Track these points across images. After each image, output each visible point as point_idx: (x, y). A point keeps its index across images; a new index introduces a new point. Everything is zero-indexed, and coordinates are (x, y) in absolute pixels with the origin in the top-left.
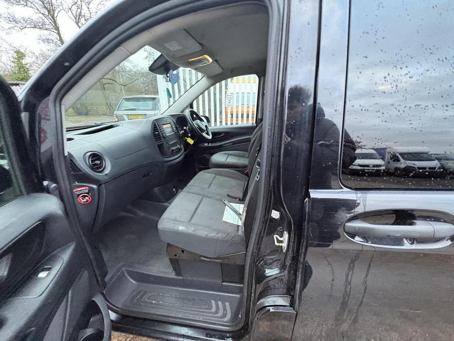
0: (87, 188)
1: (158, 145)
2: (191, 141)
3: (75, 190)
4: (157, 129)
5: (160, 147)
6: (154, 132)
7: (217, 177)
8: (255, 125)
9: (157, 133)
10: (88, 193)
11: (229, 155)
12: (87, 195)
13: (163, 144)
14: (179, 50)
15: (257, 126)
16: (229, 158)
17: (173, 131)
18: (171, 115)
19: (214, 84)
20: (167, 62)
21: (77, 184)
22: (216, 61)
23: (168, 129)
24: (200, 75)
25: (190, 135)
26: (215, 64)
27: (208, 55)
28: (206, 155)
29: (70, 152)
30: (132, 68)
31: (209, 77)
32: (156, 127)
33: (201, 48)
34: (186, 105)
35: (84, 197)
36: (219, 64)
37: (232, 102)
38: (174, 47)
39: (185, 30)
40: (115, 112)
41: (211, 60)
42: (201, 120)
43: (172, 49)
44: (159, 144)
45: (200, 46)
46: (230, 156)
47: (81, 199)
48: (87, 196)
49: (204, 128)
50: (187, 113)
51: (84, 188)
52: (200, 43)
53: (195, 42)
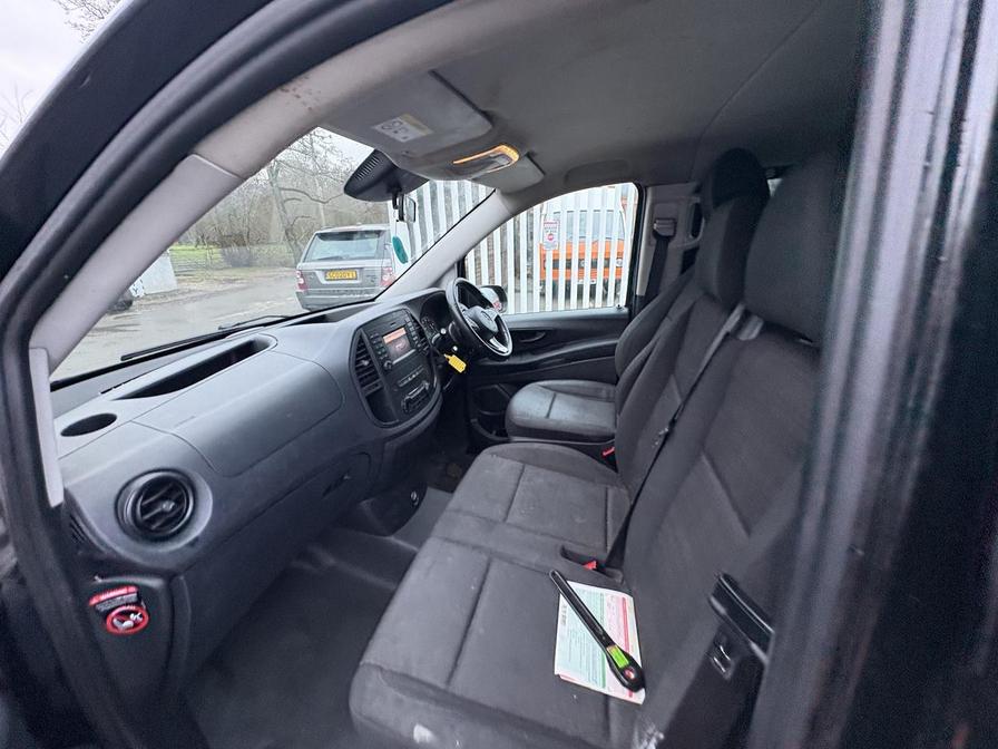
0: (132, 589)
1: (369, 398)
2: (458, 365)
3: (94, 601)
4: (366, 352)
5: (374, 401)
6: (357, 362)
7: (529, 470)
8: (626, 310)
9: (366, 363)
10: (137, 603)
11: (557, 391)
12: (133, 608)
13: (381, 389)
14: (423, 138)
15: (631, 316)
16: (556, 403)
17: (412, 345)
18: (406, 303)
19: (515, 214)
20: (393, 168)
21: (100, 581)
22: (530, 156)
23: (397, 343)
24: (483, 190)
25: (455, 348)
26: (527, 164)
27: (509, 145)
28: (496, 386)
29: (72, 491)
30: (339, 163)
31: (506, 194)
32: (365, 344)
33: (490, 127)
34: (448, 265)
35: (126, 614)
36: (535, 163)
37: (556, 239)
38: (406, 131)
39: (434, 73)
40: (299, 264)
41: (514, 156)
42: (485, 303)
43: (400, 137)
44: (369, 392)
45: (486, 122)
46: (559, 395)
47: (115, 620)
48: (135, 613)
49: (493, 326)
50: (450, 289)
51: (123, 591)
52: (486, 114)
53: (470, 110)
